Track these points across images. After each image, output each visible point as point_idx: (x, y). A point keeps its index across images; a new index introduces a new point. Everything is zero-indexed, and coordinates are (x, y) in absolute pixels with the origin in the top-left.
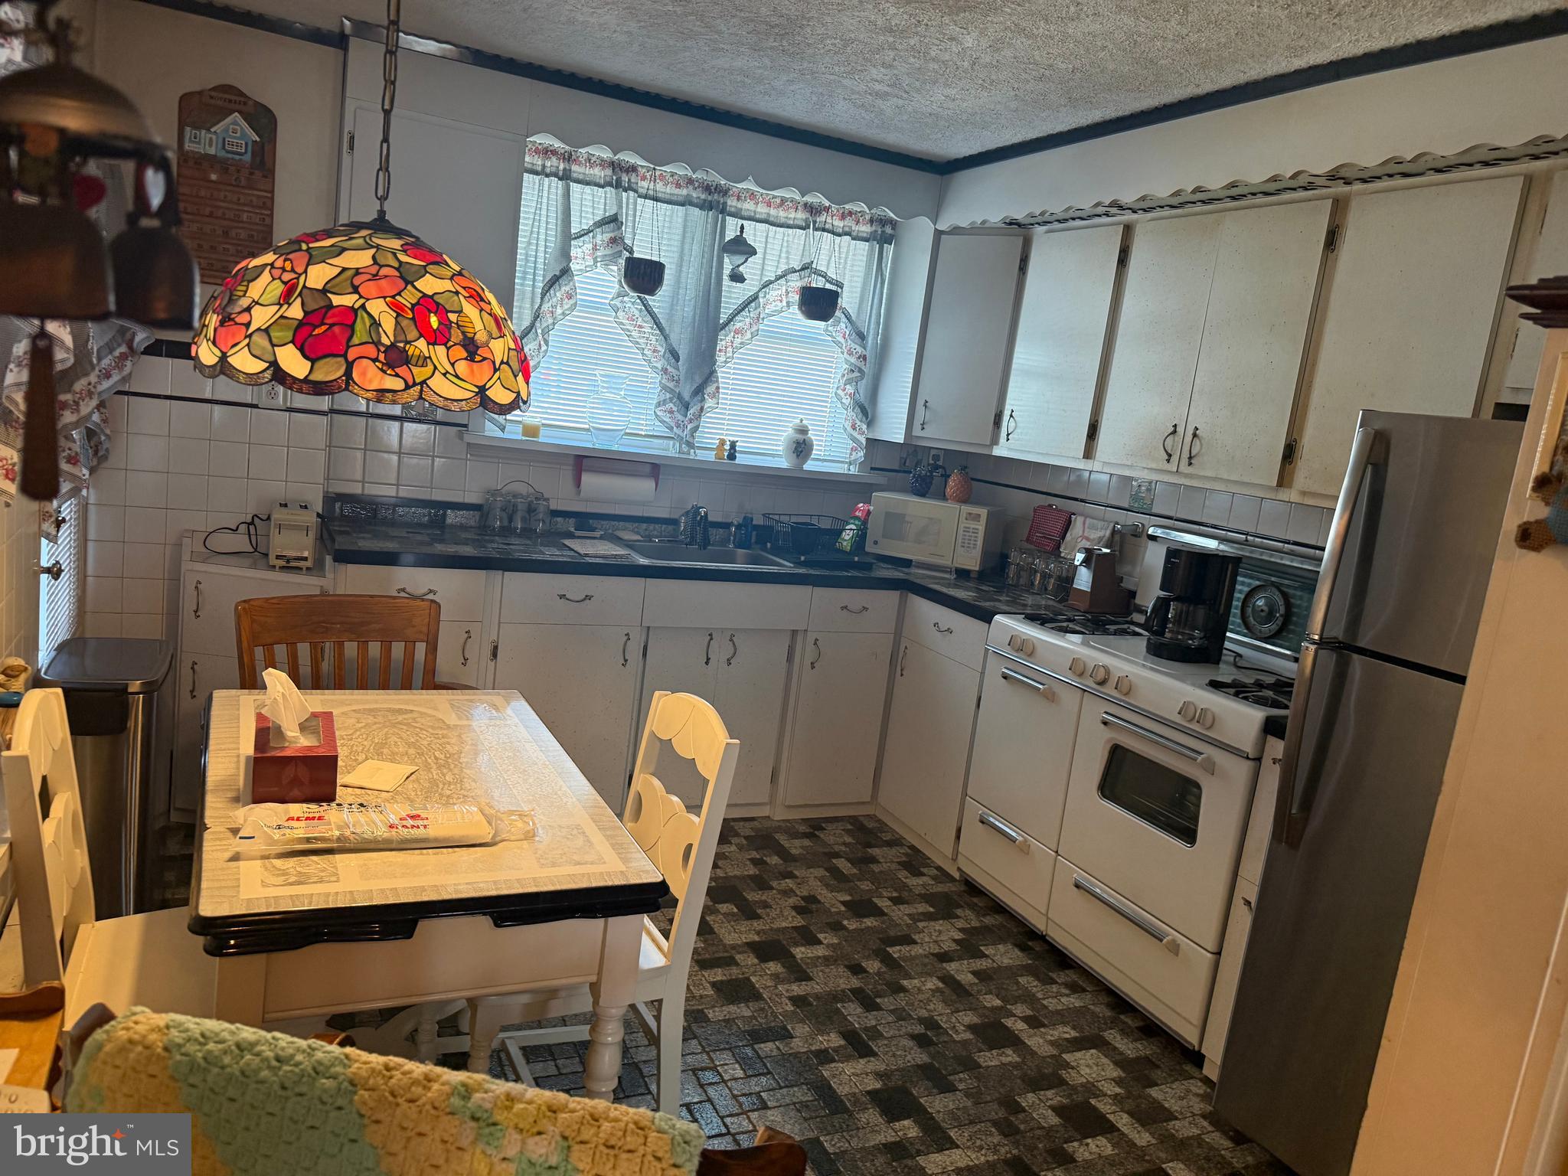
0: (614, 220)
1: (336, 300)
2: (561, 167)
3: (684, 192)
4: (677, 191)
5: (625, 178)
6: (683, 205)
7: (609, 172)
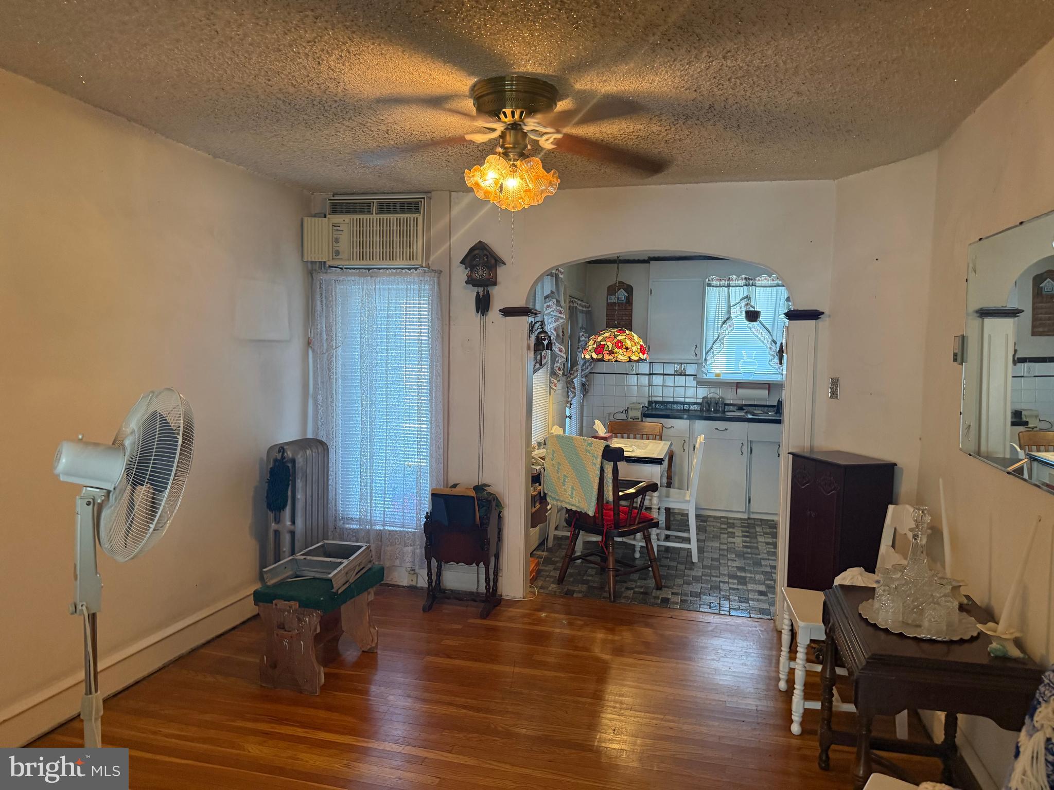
0: (747, 298)
1: (602, 343)
2: (726, 283)
3: (776, 282)
4: (773, 282)
5: (751, 282)
6: (775, 286)
7: (744, 281)
